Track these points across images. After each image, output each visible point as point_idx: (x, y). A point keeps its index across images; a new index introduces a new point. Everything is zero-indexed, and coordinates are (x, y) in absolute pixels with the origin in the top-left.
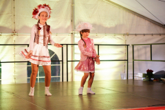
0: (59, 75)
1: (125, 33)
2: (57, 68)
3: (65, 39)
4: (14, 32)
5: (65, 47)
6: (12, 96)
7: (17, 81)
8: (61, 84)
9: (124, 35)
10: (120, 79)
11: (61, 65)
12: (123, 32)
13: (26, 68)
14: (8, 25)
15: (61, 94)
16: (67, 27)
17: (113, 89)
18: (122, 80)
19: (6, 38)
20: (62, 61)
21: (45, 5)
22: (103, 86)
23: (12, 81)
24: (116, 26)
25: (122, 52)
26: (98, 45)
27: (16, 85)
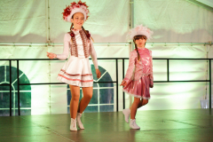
0: (112, 102)
1: (206, 41)
2: (109, 92)
3: (121, 51)
4: (49, 42)
5: (120, 62)
6: (46, 131)
7: (54, 111)
8: (115, 115)
9: (205, 44)
10: (199, 107)
11: (115, 88)
12: (204, 41)
13: (66, 92)
14: (41, 32)
15: (115, 128)
16: (122, 33)
17: (189, 122)
18: (203, 110)
19: (38, 51)
20: (117, 82)
21: (81, 4)
22: (174, 117)
23: (47, 111)
24: (193, 32)
25: (202, 69)
26: (168, 59)
27: (51, 116)
